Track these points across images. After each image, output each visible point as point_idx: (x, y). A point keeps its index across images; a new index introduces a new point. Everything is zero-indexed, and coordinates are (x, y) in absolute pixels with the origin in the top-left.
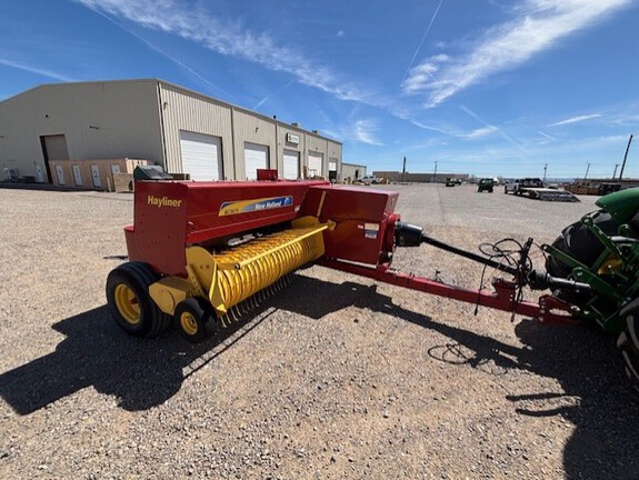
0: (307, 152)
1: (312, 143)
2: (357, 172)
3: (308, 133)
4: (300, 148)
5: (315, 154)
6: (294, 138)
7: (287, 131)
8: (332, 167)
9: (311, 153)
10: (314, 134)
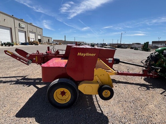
0: (28, 31)
1: (30, 28)
2: (49, 40)
3: (28, 24)
4: (25, 30)
5: (32, 32)
6: (23, 25)
7: (20, 22)
8: (39, 38)
9: (30, 32)
10: (31, 24)
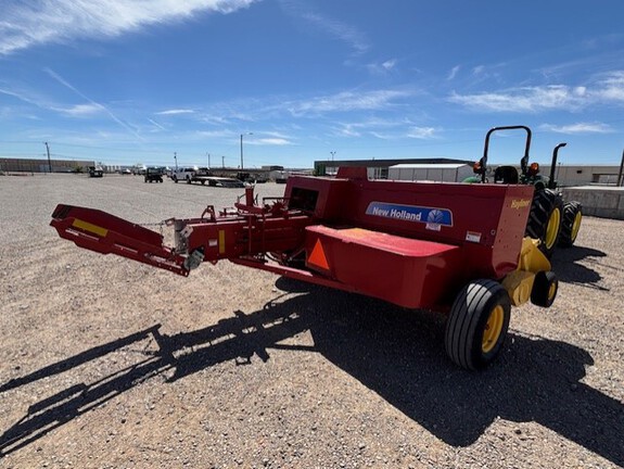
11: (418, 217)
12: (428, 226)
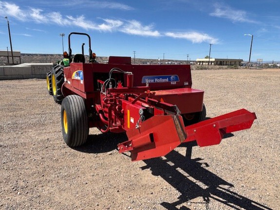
11: (167, 80)
12: (171, 83)
